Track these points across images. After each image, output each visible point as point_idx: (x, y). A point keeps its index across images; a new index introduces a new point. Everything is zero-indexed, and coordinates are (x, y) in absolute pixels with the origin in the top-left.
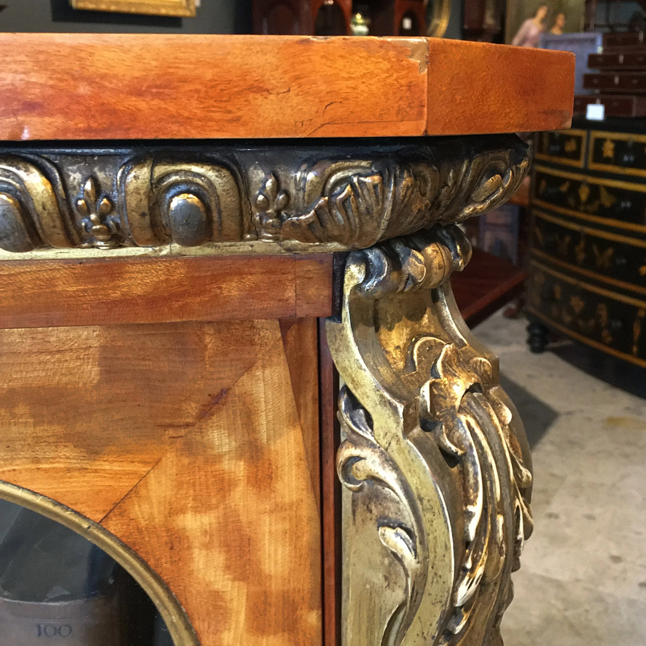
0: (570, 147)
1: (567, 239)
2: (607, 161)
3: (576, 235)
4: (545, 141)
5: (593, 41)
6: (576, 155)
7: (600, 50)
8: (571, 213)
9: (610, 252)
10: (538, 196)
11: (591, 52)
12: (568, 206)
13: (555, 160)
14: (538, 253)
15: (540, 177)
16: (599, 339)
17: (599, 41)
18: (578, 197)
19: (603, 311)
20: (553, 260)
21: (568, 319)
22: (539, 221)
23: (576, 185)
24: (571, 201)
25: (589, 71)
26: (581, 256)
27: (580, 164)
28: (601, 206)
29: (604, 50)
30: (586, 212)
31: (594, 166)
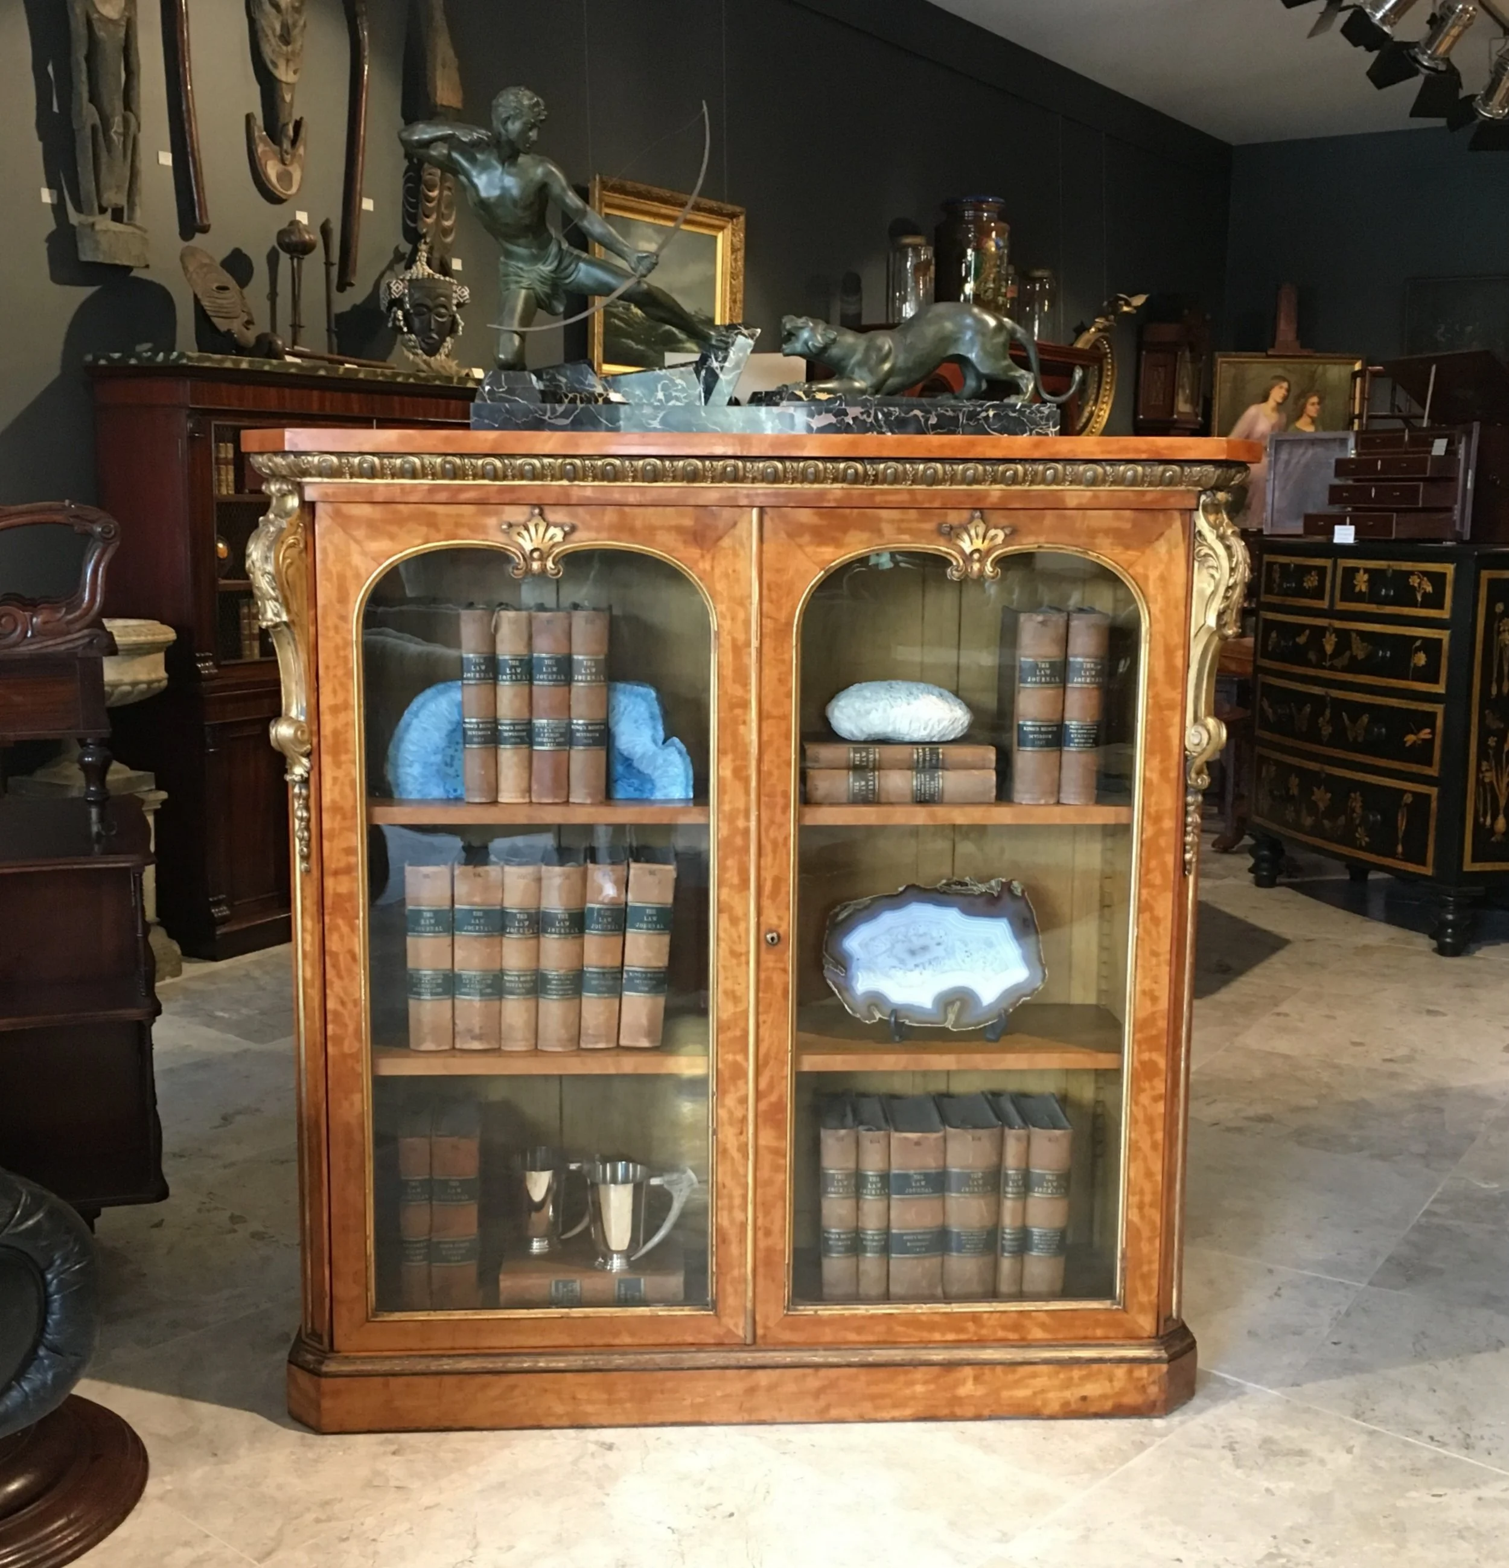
0: (1310, 582)
1: (1308, 709)
2: (1360, 598)
3: (1319, 702)
4: (1276, 576)
5: (1344, 442)
6: (1318, 593)
7: (1352, 454)
8: (1311, 672)
9: (1365, 719)
10: (1266, 654)
11: (1341, 455)
12: (1308, 664)
13: (1291, 601)
14: (1267, 735)
15: (1270, 625)
16: (1353, 843)
17: (1351, 443)
18: (1322, 649)
19: (1356, 802)
20: (1289, 742)
21: (1308, 821)
22: (1268, 689)
23: (1319, 633)
24: (1312, 656)
25: (1337, 482)
26: (1327, 731)
27: (1325, 604)
28: (1353, 658)
29: (1358, 454)
30: (1332, 668)
31: (1341, 606)
